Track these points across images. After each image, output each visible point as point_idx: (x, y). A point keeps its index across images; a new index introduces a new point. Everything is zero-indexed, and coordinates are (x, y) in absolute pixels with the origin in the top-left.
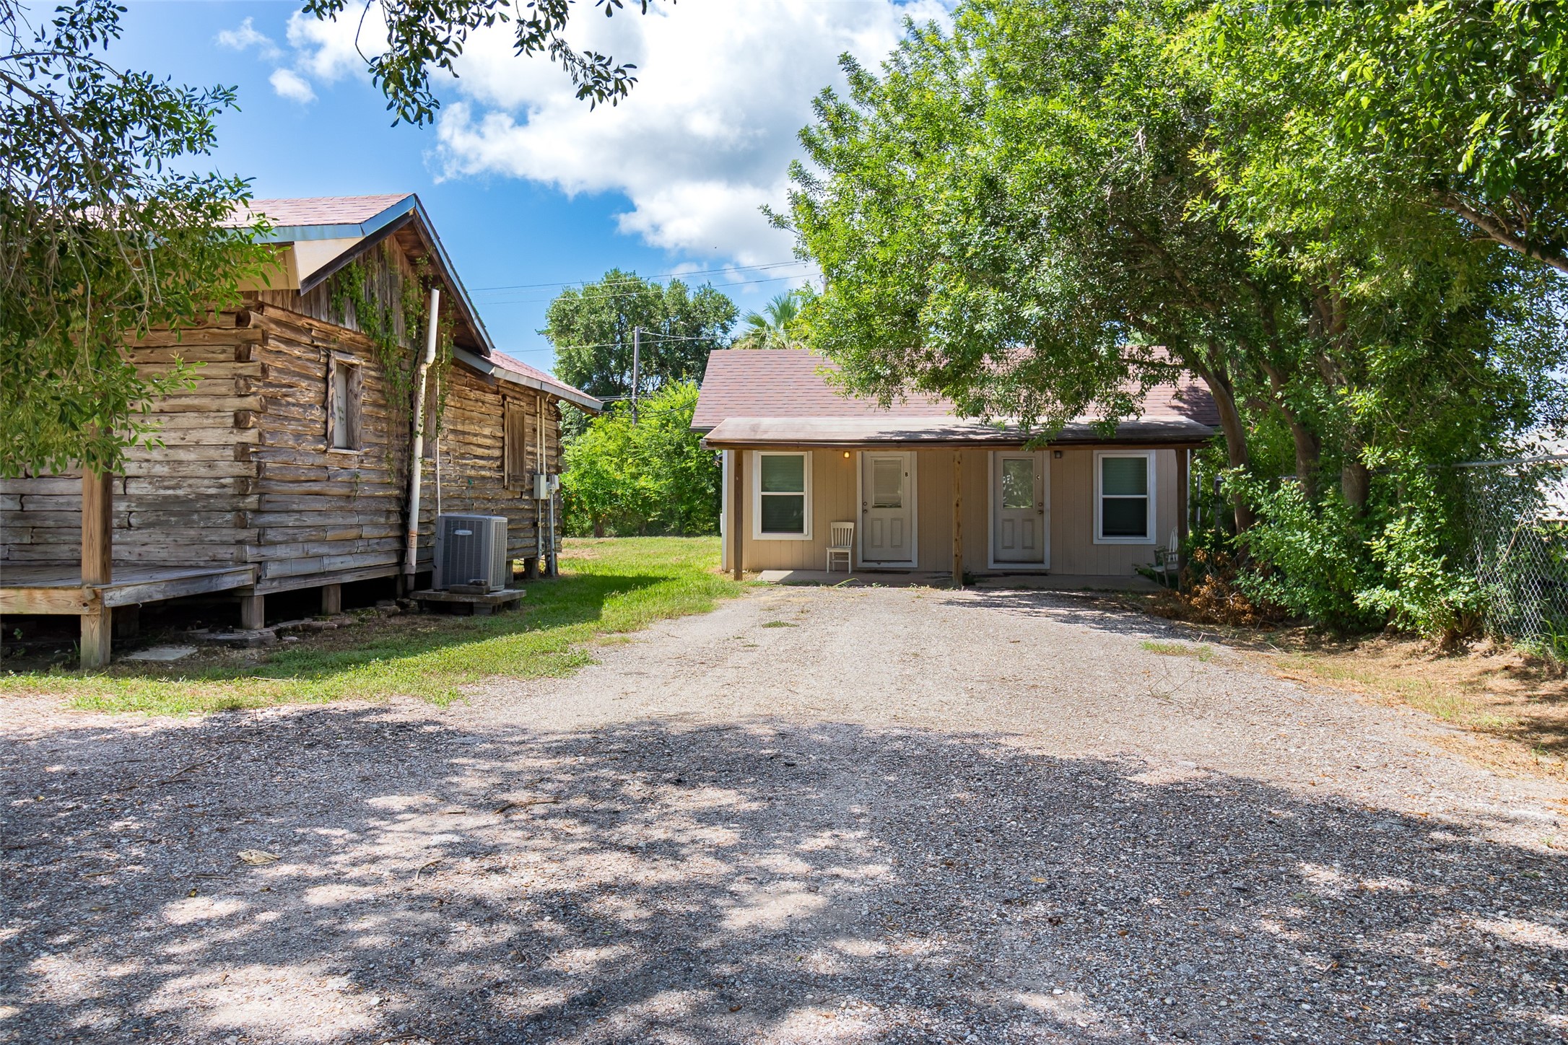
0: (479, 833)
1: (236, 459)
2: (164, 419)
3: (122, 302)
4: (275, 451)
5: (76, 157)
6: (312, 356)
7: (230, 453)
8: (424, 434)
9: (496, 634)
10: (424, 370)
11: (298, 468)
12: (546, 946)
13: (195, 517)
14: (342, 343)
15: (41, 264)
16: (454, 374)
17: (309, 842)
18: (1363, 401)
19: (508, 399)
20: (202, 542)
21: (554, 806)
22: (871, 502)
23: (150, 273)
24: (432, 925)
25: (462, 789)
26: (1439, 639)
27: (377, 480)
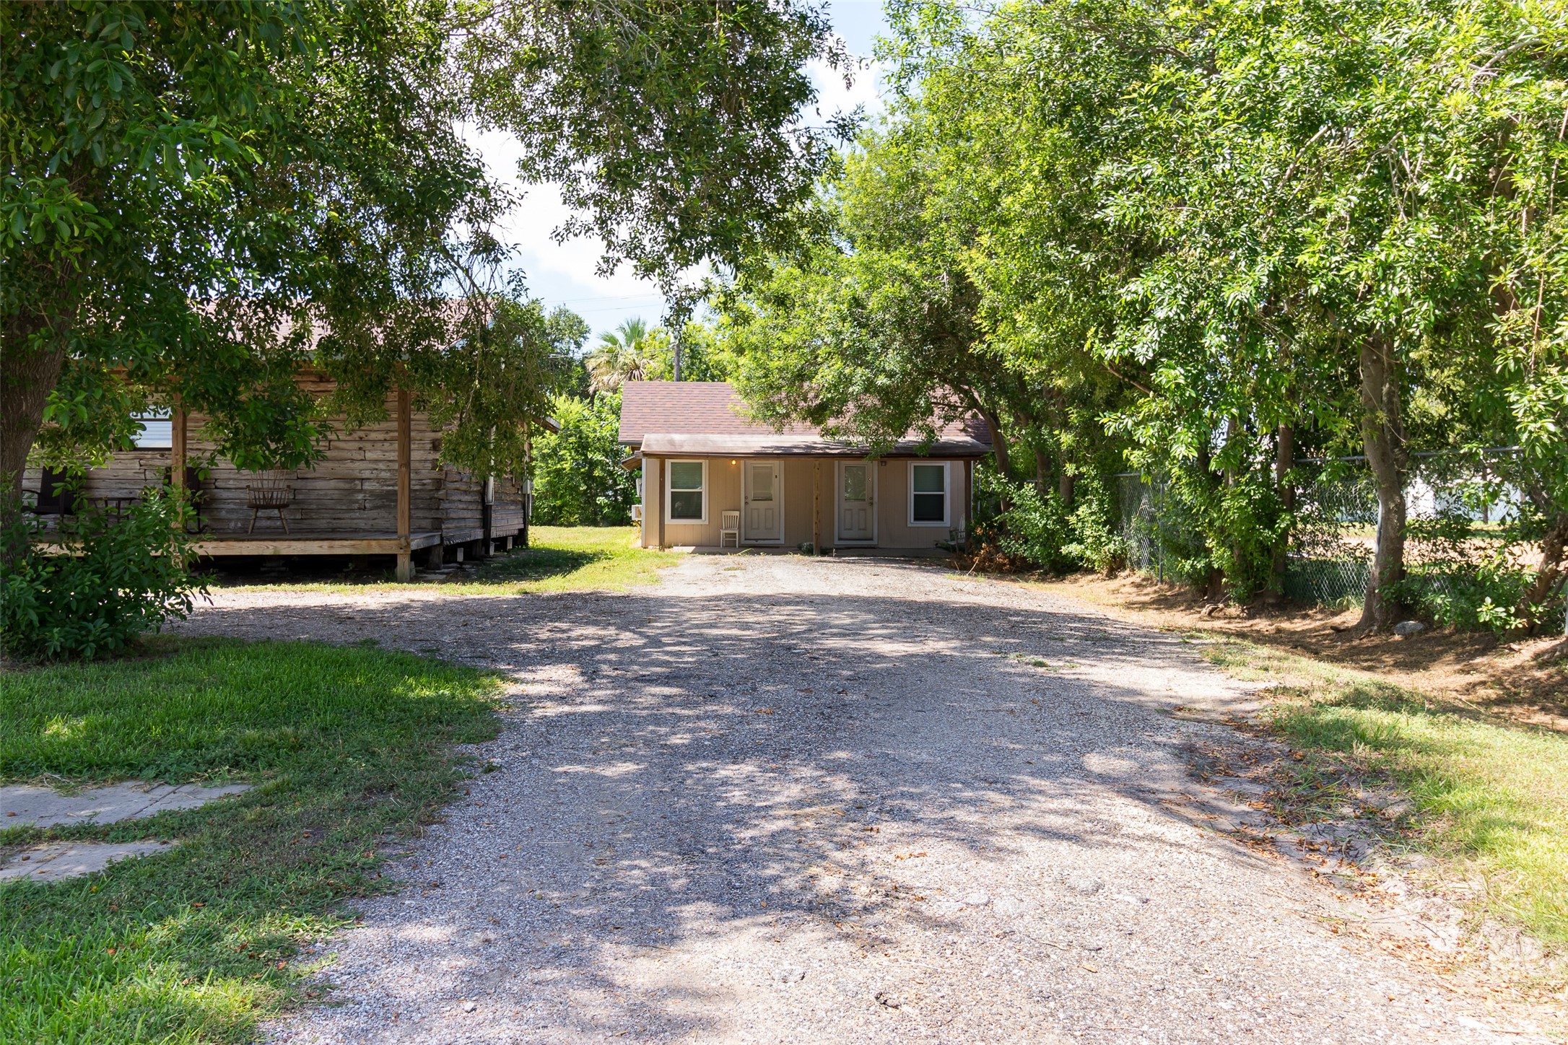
1: (433, 469)
2: (386, 444)
7: (429, 465)
18: (1066, 439)
22: (751, 497)
26: (1105, 572)
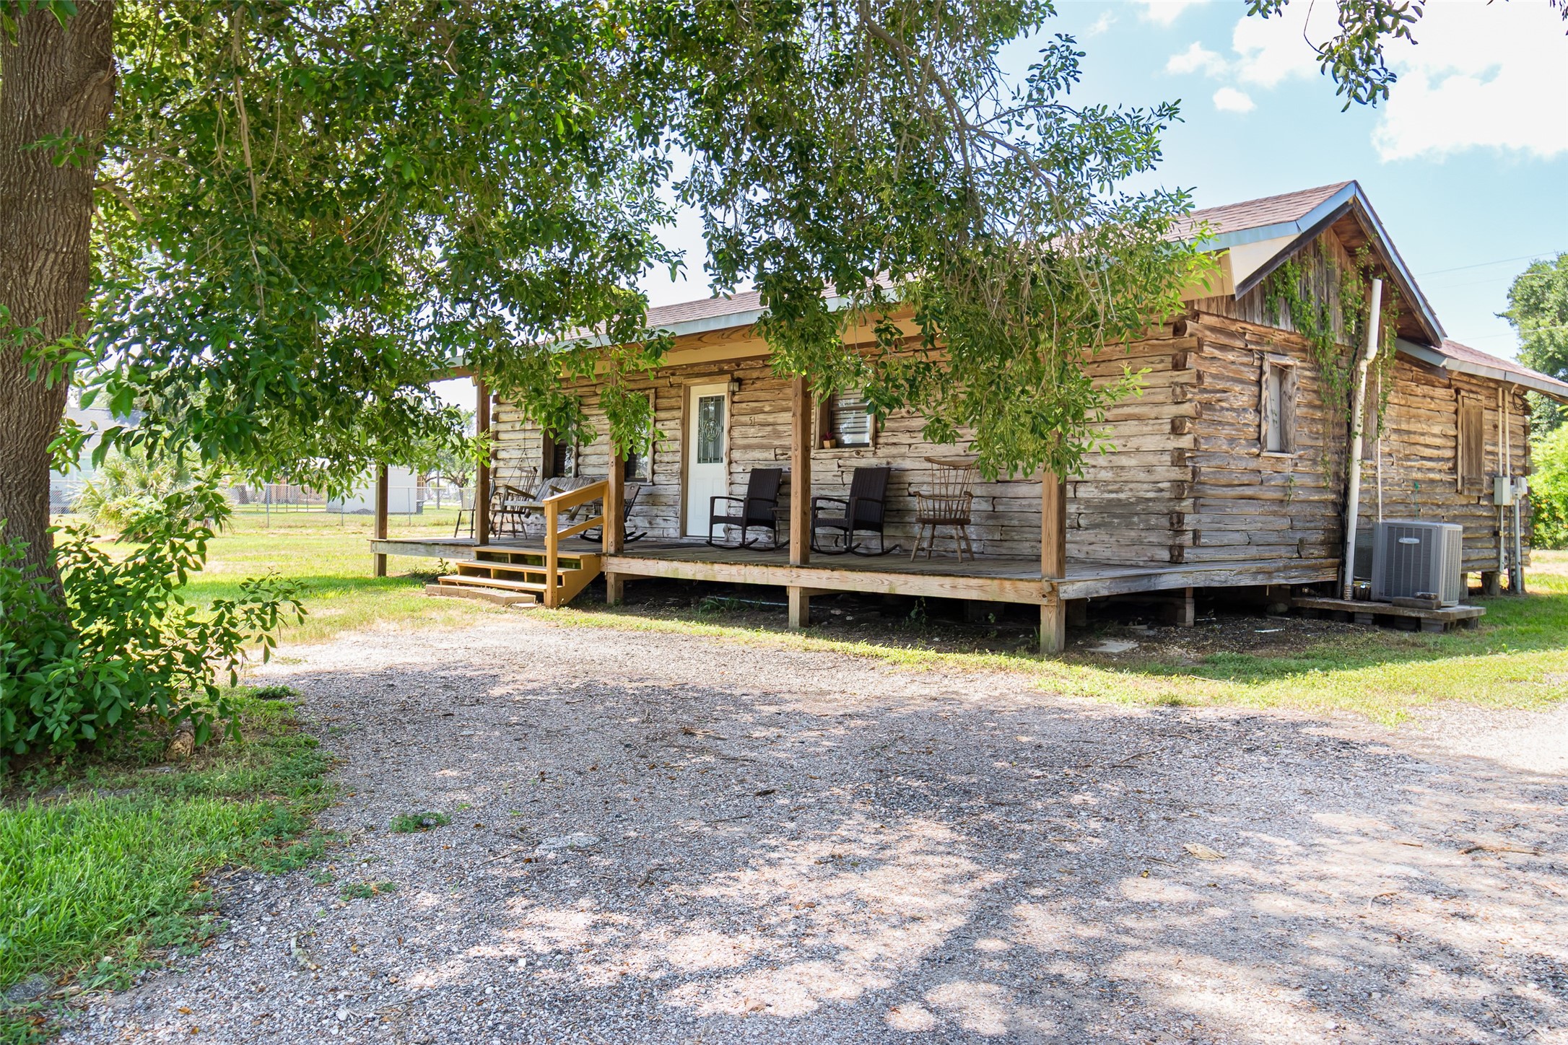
0: (1440, 872)
1: (1173, 465)
3: (1081, 321)
4: (1209, 455)
5: (1043, 196)
6: (1245, 360)
7: (1167, 458)
8: (1364, 435)
9: (1450, 655)
10: (1363, 366)
11: (1231, 472)
12: (1532, 1018)
13: (1136, 519)
14: (1275, 345)
15: (1017, 294)
16: (1397, 369)
17: (1252, 847)
19: (1463, 393)
20: (1141, 543)
21: (1534, 858)
23: (1105, 292)
24: (1390, 961)
25: (1417, 819)
27: (1313, 484)
